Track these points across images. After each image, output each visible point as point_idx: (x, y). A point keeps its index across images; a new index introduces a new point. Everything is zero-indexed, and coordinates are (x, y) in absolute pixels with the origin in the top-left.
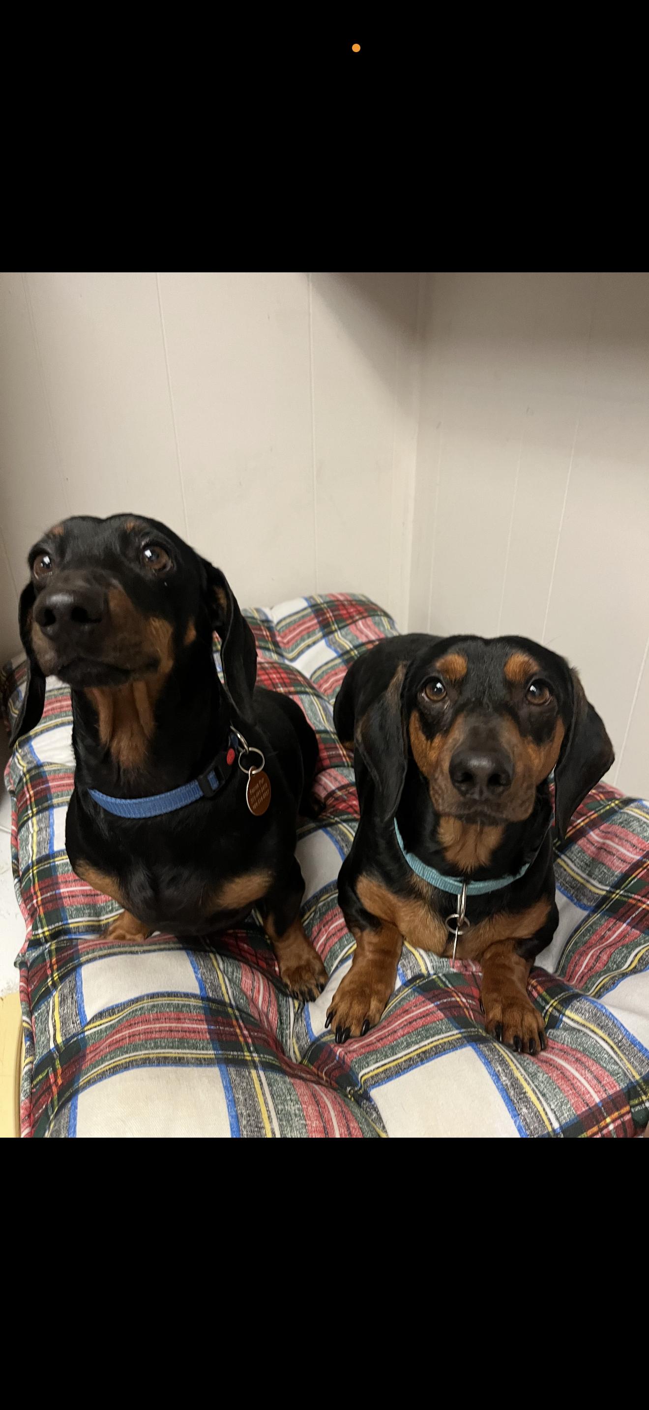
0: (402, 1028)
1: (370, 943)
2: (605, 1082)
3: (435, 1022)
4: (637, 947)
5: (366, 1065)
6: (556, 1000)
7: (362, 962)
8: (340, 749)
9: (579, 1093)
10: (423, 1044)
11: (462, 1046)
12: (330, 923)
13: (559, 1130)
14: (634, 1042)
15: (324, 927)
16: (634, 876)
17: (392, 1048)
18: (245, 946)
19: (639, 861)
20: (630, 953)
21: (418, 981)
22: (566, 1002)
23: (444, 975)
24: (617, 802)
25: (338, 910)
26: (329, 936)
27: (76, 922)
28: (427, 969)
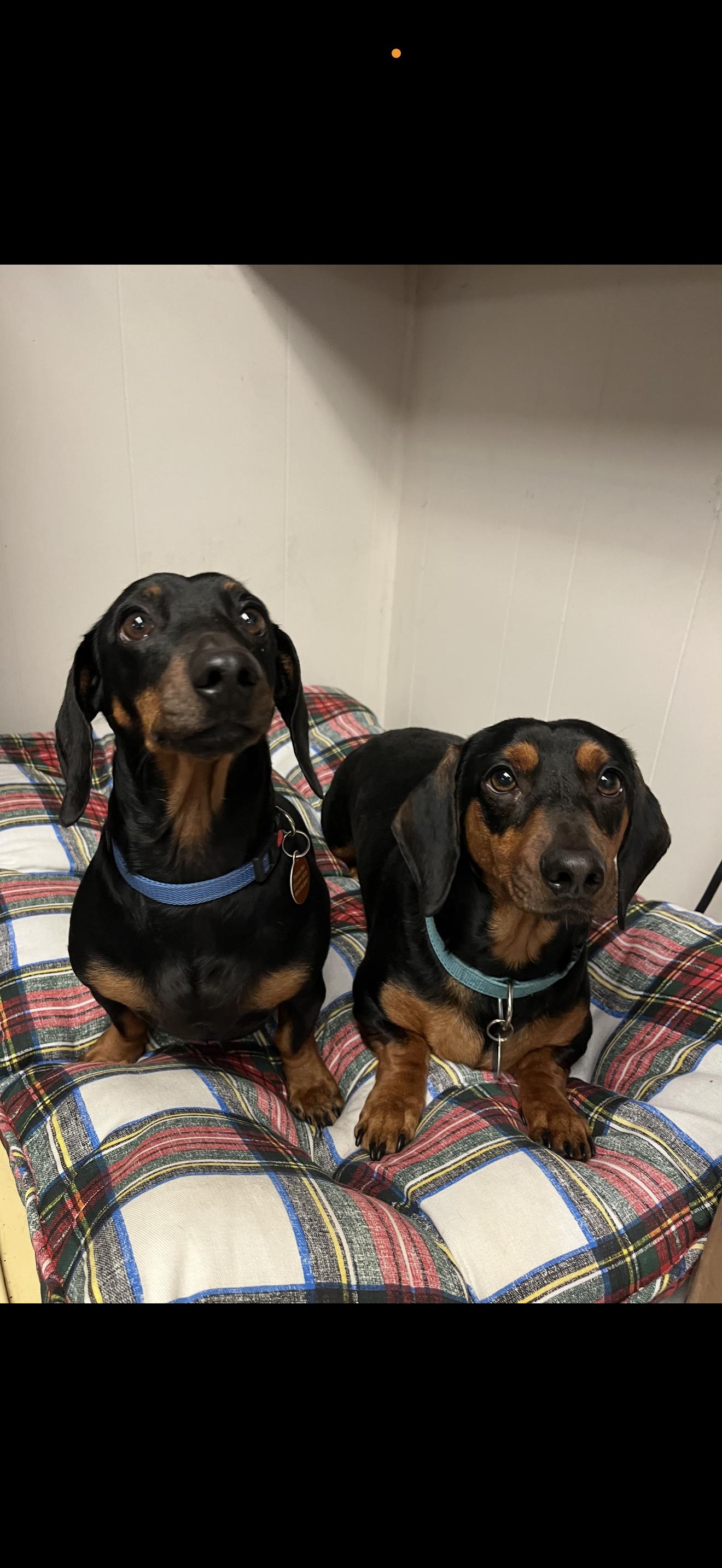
0: (445, 1138)
1: (396, 1056)
2: (662, 1184)
3: (480, 1130)
4: (680, 1048)
5: (412, 1177)
6: (601, 1107)
7: (388, 1076)
8: (329, 856)
9: (638, 1196)
10: (471, 1151)
11: (513, 1151)
12: (343, 1041)
13: (623, 1231)
14: (688, 1142)
15: (337, 1045)
16: (668, 978)
17: (438, 1158)
18: (251, 1067)
19: (672, 963)
20: (673, 1055)
21: (453, 1093)
22: (612, 1108)
23: (480, 1085)
24: (641, 905)
25: (351, 1025)
26: (343, 1055)
27: (49, 1047)
28: (459, 1081)
